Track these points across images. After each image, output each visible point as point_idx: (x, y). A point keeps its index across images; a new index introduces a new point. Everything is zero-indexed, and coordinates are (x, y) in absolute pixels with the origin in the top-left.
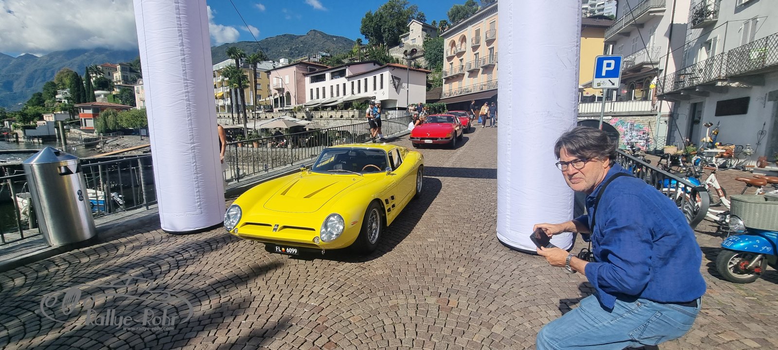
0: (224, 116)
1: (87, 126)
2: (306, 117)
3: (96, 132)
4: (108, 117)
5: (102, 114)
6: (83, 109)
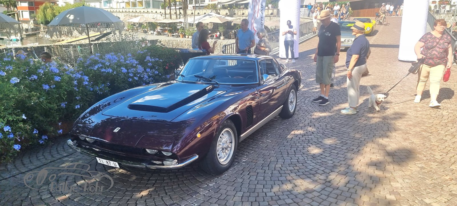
0: (152, 12)
1: (24, 18)
2: (228, 14)
3: (32, 23)
4: (46, 10)
5: (42, 7)
6: (21, 2)
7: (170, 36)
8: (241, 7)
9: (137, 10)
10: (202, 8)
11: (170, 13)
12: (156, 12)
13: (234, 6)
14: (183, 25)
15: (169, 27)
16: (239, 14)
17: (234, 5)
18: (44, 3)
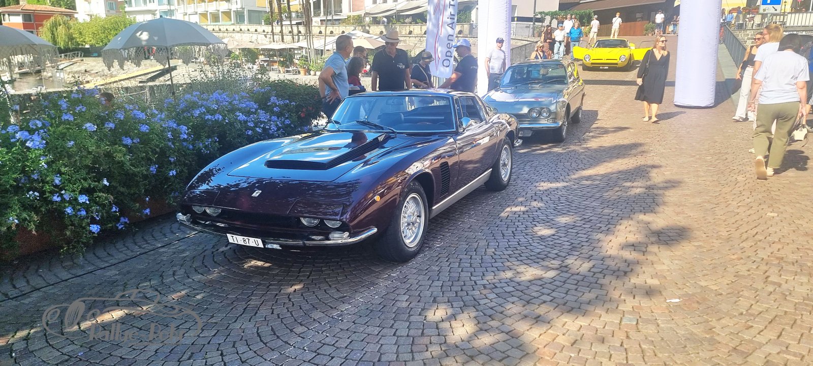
0: (248, 30)
4: (57, 29)
5: (47, 24)
6: (9, 15)
7: (282, 72)
8: (406, 21)
9: (221, 27)
10: (337, 22)
11: (281, 32)
12: (256, 31)
13: (393, 19)
14: (304, 53)
15: (280, 55)
16: (404, 33)
17: (394, 17)
18: (53, 16)
